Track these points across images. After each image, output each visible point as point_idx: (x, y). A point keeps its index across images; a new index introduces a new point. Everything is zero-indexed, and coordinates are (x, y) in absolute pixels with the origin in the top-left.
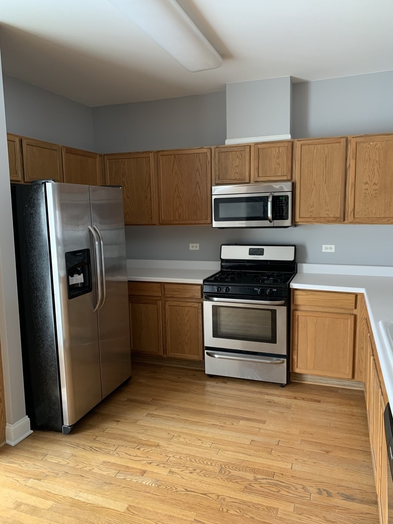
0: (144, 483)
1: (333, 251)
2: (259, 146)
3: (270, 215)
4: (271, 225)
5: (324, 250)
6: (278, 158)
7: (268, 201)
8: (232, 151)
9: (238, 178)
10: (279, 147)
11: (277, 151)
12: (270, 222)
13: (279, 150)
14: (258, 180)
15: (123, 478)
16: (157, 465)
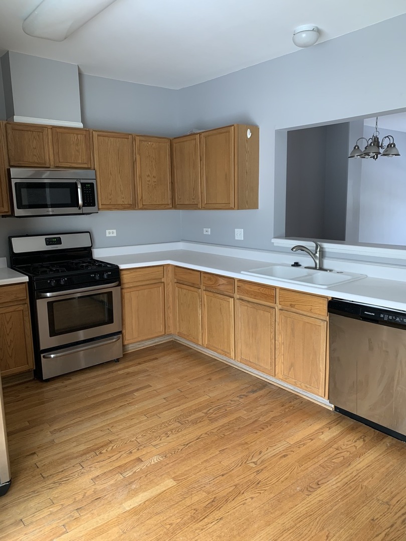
0: (153, 463)
1: (115, 235)
2: (58, 130)
3: (80, 202)
4: (80, 211)
5: (108, 235)
6: (77, 145)
7: (77, 188)
8: (27, 131)
9: (36, 161)
10: (77, 134)
11: (76, 138)
12: (80, 209)
13: (77, 138)
14: (60, 166)
15: (132, 473)
16: (138, 450)
